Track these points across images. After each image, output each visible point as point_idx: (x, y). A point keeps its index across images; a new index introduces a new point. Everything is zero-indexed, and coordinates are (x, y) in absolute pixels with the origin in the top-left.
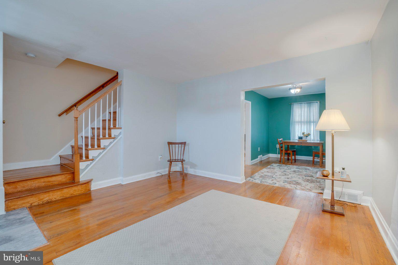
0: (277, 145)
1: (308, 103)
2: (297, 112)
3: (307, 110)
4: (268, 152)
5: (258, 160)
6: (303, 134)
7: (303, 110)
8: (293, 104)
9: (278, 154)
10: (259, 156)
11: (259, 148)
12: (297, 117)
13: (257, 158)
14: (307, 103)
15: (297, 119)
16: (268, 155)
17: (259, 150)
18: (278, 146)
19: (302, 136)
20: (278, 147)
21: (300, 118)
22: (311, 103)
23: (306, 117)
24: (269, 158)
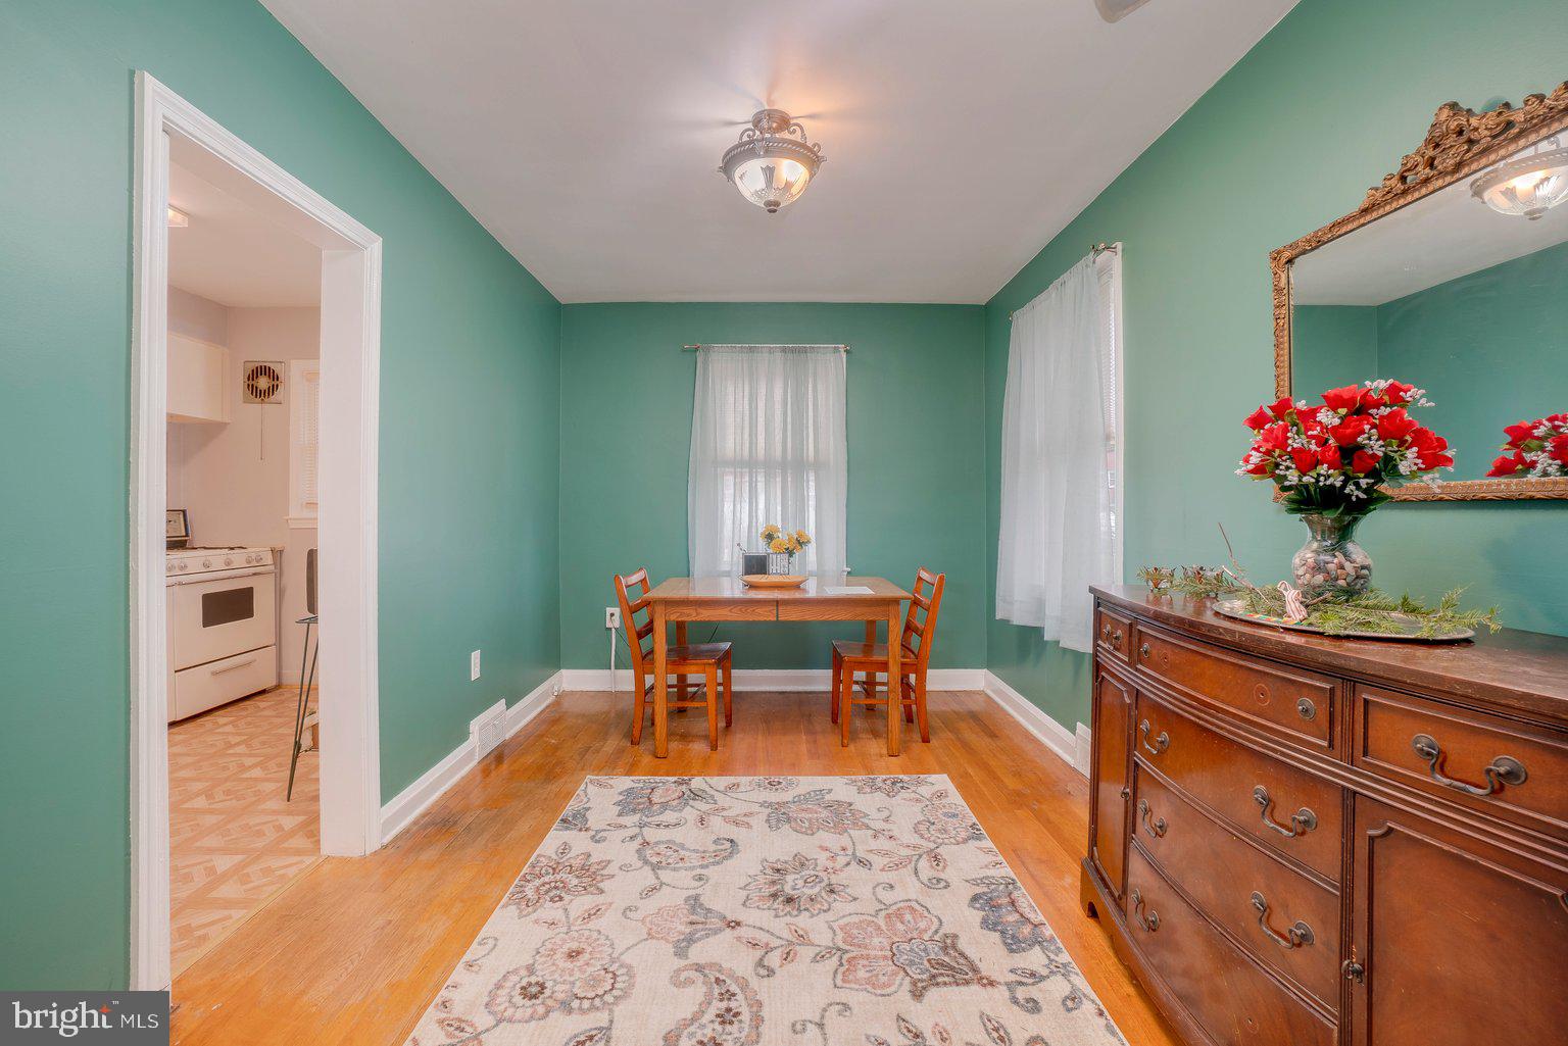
0: (609, 610)
1: (793, 350)
2: (732, 400)
3: (785, 392)
4: (552, 656)
5: (471, 754)
6: (769, 537)
7: (762, 391)
8: (707, 351)
9: (617, 667)
10: (475, 725)
11: (476, 656)
12: (731, 430)
13: (463, 736)
14: (784, 350)
15: (730, 444)
16: (553, 680)
17: (475, 673)
18: (614, 617)
19: (760, 548)
20: (617, 625)
21: (746, 436)
22: (805, 351)
23: (778, 437)
24: (560, 698)
